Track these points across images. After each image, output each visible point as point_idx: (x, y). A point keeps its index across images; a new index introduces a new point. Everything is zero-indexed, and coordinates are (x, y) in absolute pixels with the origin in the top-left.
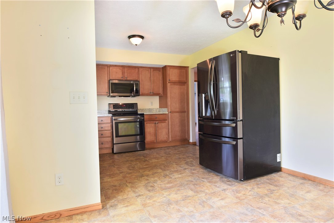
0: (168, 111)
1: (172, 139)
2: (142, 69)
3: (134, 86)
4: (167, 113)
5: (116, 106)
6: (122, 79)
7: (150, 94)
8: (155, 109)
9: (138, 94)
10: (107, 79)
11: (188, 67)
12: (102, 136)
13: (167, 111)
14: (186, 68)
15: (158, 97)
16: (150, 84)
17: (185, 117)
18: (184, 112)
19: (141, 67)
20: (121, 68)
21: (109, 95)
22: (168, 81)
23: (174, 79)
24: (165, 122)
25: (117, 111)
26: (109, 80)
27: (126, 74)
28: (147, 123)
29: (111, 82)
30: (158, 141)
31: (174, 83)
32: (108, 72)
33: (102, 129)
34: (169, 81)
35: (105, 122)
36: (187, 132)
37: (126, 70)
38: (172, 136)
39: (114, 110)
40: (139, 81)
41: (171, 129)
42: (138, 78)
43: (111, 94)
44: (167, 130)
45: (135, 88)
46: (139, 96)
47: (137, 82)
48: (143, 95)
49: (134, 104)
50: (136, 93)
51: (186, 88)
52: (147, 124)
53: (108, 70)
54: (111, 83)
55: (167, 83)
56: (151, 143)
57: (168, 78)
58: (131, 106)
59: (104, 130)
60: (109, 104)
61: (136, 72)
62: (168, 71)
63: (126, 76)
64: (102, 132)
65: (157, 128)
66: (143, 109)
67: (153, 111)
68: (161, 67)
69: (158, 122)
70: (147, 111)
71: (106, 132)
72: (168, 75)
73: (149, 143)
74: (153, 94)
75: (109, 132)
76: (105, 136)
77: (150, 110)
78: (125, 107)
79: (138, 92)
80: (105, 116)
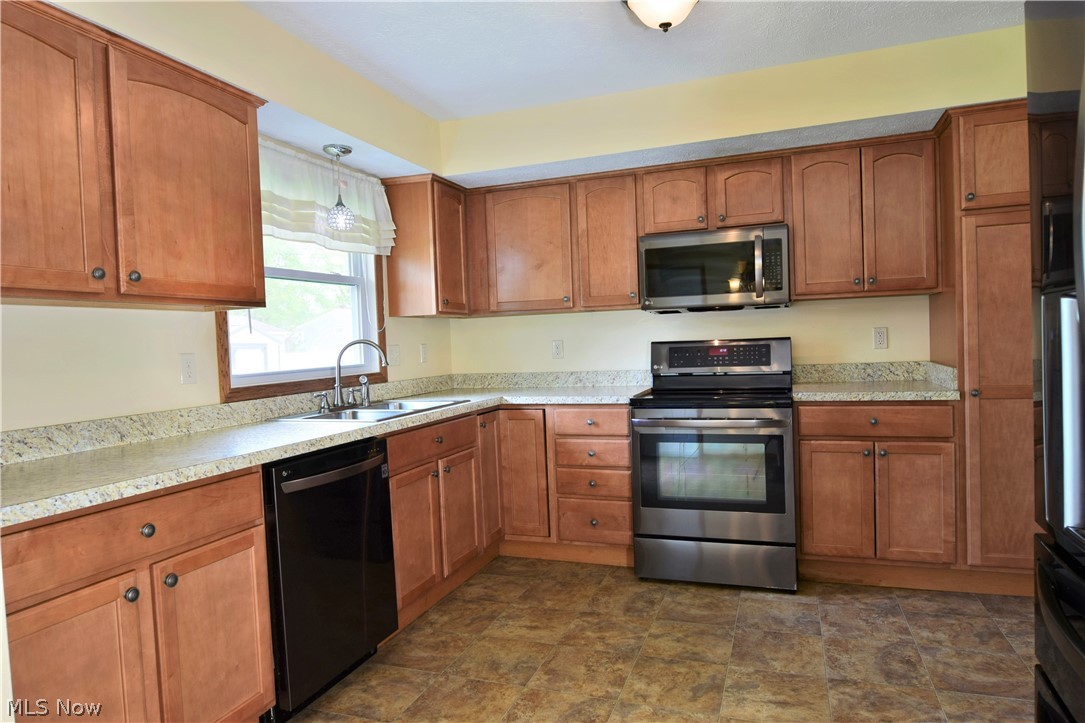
0: (960, 387)
2: (806, 161)
4: (955, 396)
6: (703, 225)
7: (857, 288)
8: (901, 364)
10: (633, 231)
12: (593, 491)
13: (955, 385)
16: (856, 230)
19: (806, 150)
20: (698, 175)
22: (960, 202)
23: (1007, 189)
24: (937, 452)
25: (691, 375)
26: (640, 240)
27: (721, 200)
29: (645, 245)
30: (888, 556)
32: (640, 202)
33: (593, 461)
34: (972, 204)
35: (605, 429)
37: (721, 178)
38: (984, 539)
39: (675, 372)
40: (789, 226)
42: (784, 212)
44: (952, 500)
45: (759, 262)
47: (771, 235)
48: (817, 295)
49: (773, 344)
50: (764, 290)
52: (814, 455)
55: (957, 213)
56: (842, 557)
57: (963, 187)
58: (754, 355)
59: (601, 464)
60: (653, 343)
61: (774, 179)
62: (962, 144)
63: (721, 211)
64: (594, 473)
65: (877, 478)
66: (830, 365)
67: (891, 377)
68: (929, 125)
69: (885, 445)
70: (852, 377)
71: (608, 474)
72: (963, 167)
73: (830, 554)
74: (874, 287)
75: (623, 476)
76: (604, 492)
77: (869, 371)
78: (724, 357)
79: (781, 283)
80: (604, 402)
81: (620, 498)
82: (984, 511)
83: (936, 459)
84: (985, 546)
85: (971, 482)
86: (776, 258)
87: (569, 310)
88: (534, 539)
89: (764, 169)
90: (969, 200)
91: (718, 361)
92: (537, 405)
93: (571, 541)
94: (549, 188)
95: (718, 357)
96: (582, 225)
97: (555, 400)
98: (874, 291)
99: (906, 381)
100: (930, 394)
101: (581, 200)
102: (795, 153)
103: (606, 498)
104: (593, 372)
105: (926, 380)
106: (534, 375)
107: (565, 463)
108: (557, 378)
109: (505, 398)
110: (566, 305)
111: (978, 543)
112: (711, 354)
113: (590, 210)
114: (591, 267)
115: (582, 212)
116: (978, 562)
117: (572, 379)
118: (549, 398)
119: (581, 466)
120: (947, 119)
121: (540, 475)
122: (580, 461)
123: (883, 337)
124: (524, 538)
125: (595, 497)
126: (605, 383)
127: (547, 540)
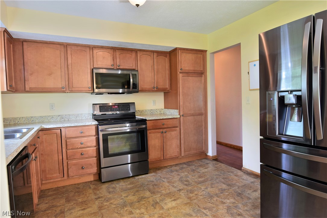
0: (180, 114)
1: (185, 154)
2: (142, 53)
3: (131, 78)
4: (179, 116)
5: (103, 107)
6: (112, 67)
7: (153, 89)
8: (159, 109)
9: (136, 90)
10: (89, 67)
11: (206, 51)
12: (83, 156)
13: (178, 114)
14: (203, 53)
15: (162, 94)
16: (153, 74)
17: (202, 121)
18: (201, 114)
19: (140, 50)
20: (111, 51)
21: (92, 91)
22: (179, 71)
23: (187, 69)
24: (175, 130)
25: (105, 114)
26: (93, 69)
27: (118, 60)
28: (150, 133)
29: (95, 71)
30: (166, 158)
31: (187, 73)
32: (91, 56)
33: (83, 146)
34: (181, 71)
35: (87, 134)
36: (205, 143)
37: (118, 53)
38: (184, 149)
39: (101, 113)
40: (138, 71)
41: (184, 139)
42: (136, 67)
43: (96, 90)
44: (179, 142)
45: (131, 80)
46: (137, 92)
47: (134, 73)
48: (144, 91)
49: (130, 104)
50: (133, 88)
51: (203, 81)
52: (150, 135)
53: (91, 53)
54: (96, 73)
55: (178, 73)
56: (157, 161)
57: (180, 67)
58: (126, 108)
59: (85, 146)
60: (93, 104)
61: (133, 57)
62: (179, 56)
63: (118, 64)
64: (82, 150)
65: (164, 138)
66: (143, 110)
67: (156, 113)
68: (169, 50)
69: (165, 130)
70: (148, 113)
71: (88, 150)
72: (179, 62)
73: (154, 161)
74: (157, 89)
75: (94, 149)
76: (87, 156)
77: (152, 111)
78: (117, 108)
79: (137, 87)
80: (86, 124)
81: (92, 157)
82: (184, 143)
83: (175, 132)
84: (185, 151)
85: (182, 136)
86: (135, 80)
87: (64, 92)
88: (57, 180)
89: (130, 53)
90: (181, 70)
91: (115, 109)
92: (58, 127)
93: (73, 177)
94: (55, 45)
95: (115, 108)
96: (70, 61)
97: (66, 125)
98: (157, 90)
99: (160, 114)
100: (174, 116)
101: (69, 52)
102: (138, 51)
103: (87, 158)
104: (68, 115)
105: (164, 113)
106: (41, 117)
107: (71, 148)
108: (52, 117)
109: (43, 126)
110: (63, 90)
111: (183, 151)
112: (113, 108)
113: (72, 56)
114: (73, 77)
115: (69, 57)
116: (183, 155)
117: (59, 118)
118: (64, 125)
119: (77, 148)
120: (175, 50)
121: (59, 154)
122: (77, 147)
123: (154, 102)
124: (52, 181)
125: (83, 158)
126: (73, 119)
127: (63, 179)
